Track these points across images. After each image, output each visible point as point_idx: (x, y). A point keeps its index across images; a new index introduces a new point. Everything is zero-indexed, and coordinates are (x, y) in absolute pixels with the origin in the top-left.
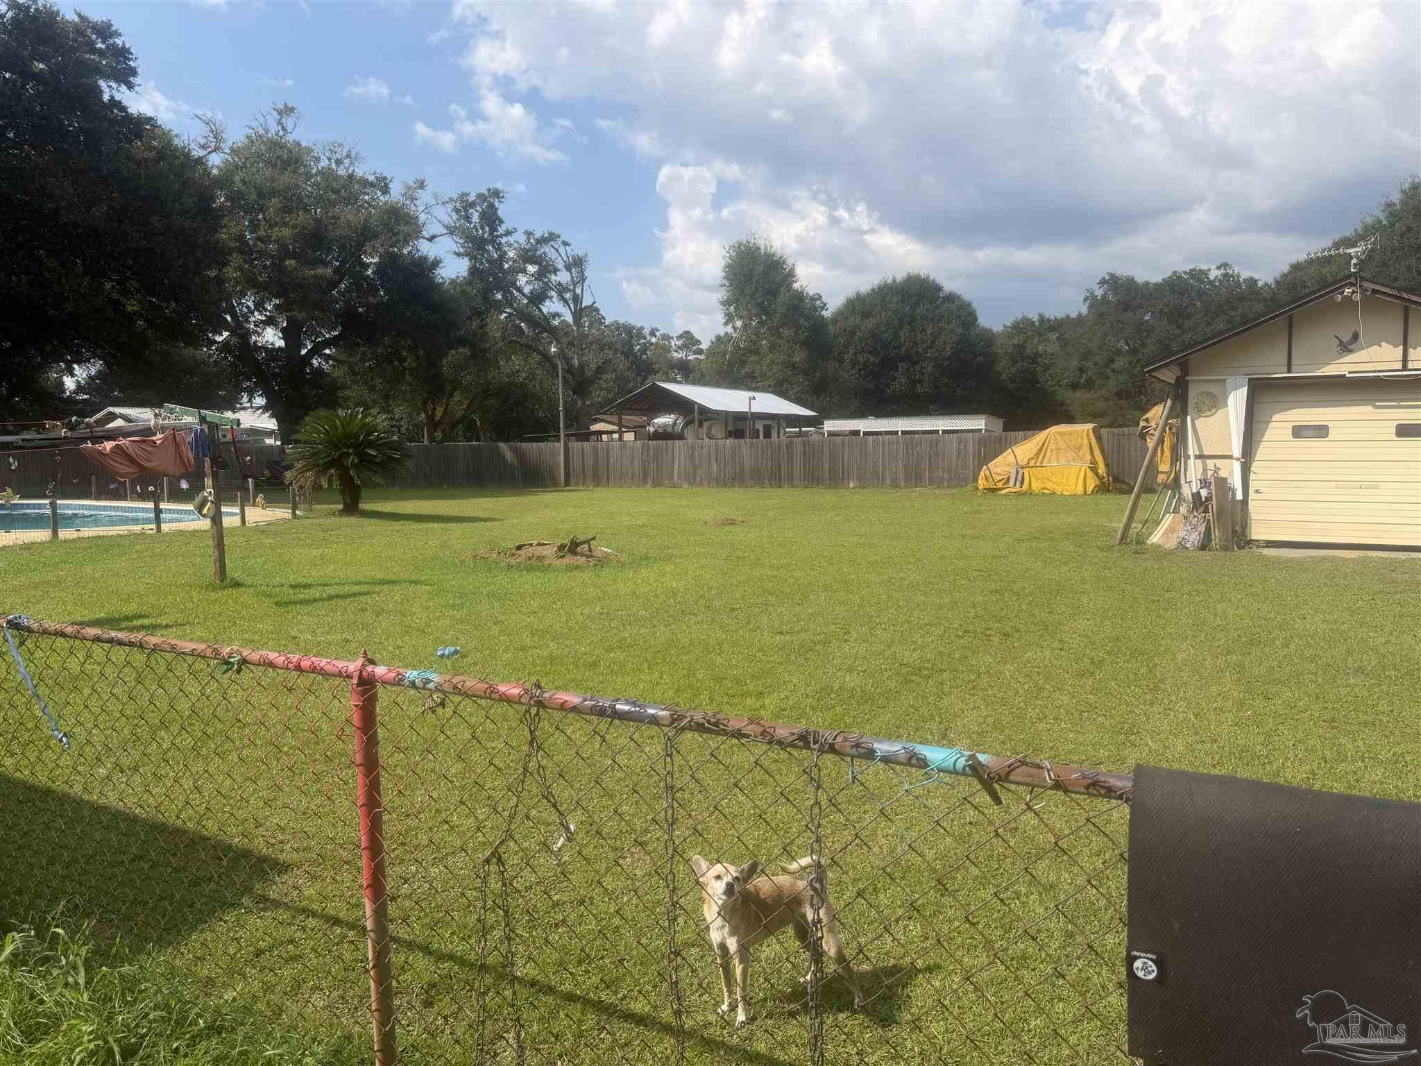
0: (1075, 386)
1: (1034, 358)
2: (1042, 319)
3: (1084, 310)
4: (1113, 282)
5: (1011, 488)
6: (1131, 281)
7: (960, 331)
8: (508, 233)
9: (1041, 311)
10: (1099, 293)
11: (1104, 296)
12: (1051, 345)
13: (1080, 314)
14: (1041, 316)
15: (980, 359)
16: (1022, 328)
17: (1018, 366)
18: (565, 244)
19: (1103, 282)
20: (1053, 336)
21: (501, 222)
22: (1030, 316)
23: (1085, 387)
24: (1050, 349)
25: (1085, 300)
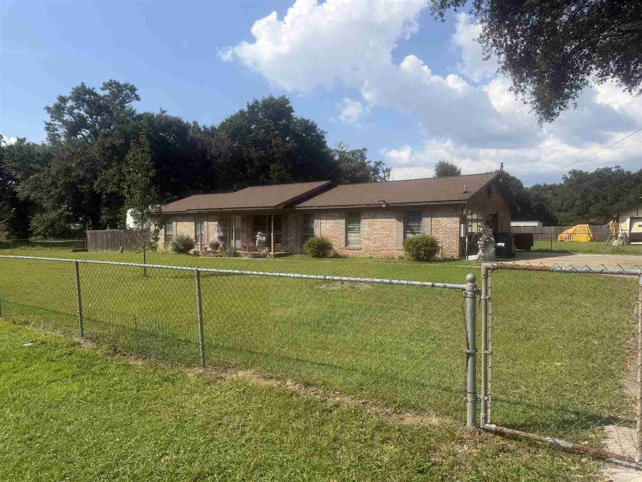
0: (560, 211)
1: (544, 200)
2: (545, 185)
3: (562, 182)
4: (575, 173)
5: (567, 240)
6: (581, 172)
7: (518, 191)
8: (369, 162)
9: (544, 182)
10: (569, 177)
11: (571, 178)
12: (549, 195)
13: (560, 183)
14: (544, 184)
15: (526, 201)
16: (536, 188)
17: (537, 203)
18: (384, 164)
19: (570, 172)
20: (550, 192)
21: (366, 158)
22: (540, 184)
23: (564, 210)
24: (549, 197)
25: (563, 178)
